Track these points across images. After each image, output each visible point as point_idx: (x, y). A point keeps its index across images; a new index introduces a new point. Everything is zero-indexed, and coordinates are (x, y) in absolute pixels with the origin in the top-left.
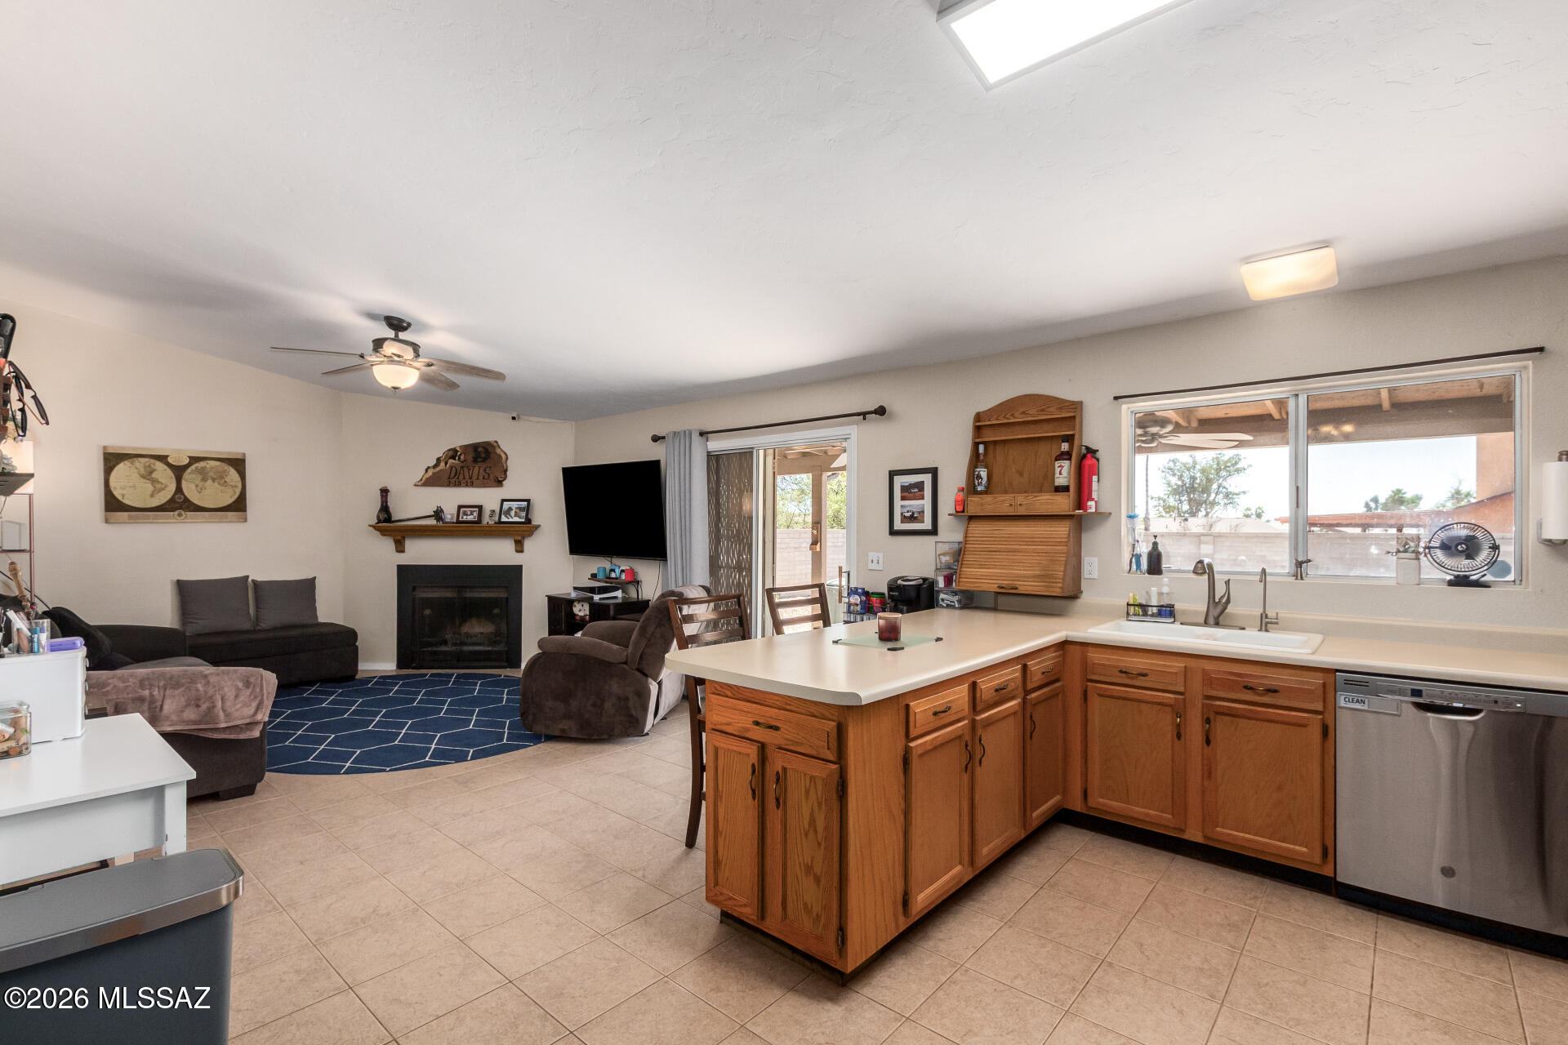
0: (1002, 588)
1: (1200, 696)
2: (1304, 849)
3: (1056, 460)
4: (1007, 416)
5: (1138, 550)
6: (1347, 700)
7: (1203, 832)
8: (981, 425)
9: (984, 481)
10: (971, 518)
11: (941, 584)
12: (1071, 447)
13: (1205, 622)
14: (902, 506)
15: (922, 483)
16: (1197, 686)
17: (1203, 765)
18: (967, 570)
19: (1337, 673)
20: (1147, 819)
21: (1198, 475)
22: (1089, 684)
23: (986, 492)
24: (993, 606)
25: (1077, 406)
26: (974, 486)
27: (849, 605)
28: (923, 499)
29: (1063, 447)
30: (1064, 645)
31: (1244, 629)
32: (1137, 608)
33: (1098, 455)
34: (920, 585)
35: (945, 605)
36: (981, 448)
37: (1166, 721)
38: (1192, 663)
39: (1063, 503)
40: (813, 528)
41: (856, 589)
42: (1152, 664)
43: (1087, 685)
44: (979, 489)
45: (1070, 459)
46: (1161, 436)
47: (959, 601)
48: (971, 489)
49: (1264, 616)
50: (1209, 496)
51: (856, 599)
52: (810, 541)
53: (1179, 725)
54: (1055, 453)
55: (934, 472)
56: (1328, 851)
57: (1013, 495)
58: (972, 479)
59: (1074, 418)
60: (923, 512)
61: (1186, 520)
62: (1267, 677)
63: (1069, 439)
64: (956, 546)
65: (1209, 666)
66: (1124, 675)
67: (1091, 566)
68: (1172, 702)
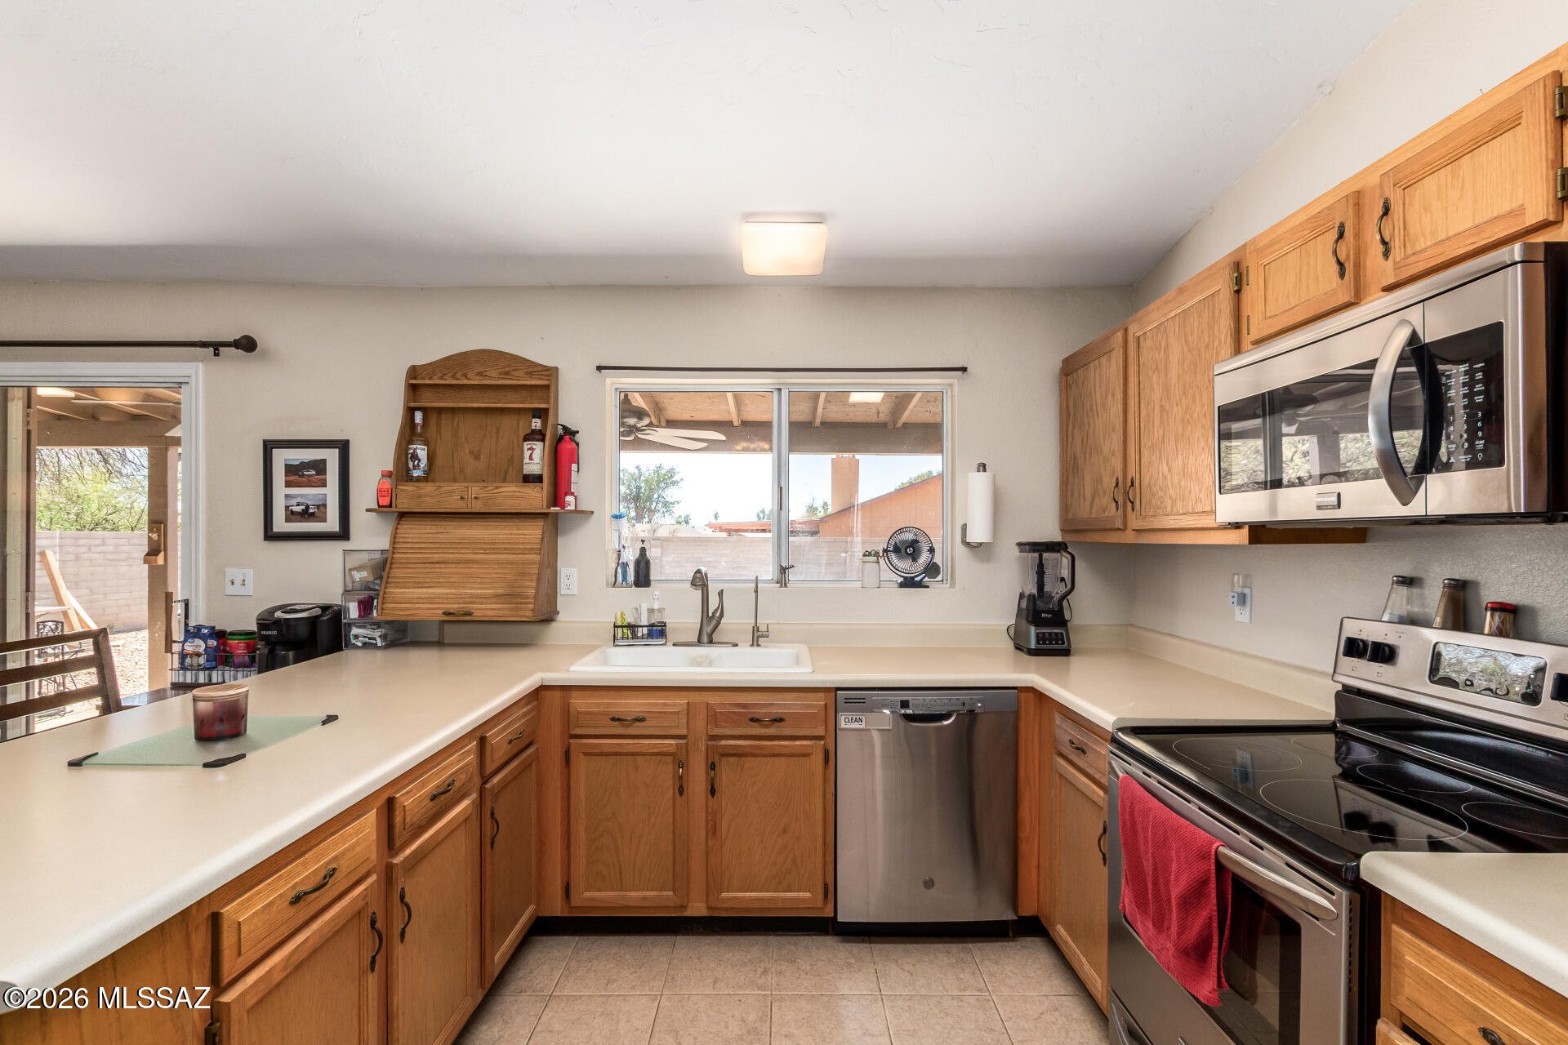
0: (450, 614)
1: (704, 738)
2: (808, 894)
3: (525, 439)
4: (457, 376)
5: (624, 559)
6: (847, 720)
7: (707, 902)
8: (417, 383)
9: (423, 463)
10: (403, 515)
11: (354, 612)
12: (545, 424)
13: (699, 641)
14: (287, 496)
15: (324, 461)
16: (700, 725)
17: (707, 822)
18: (396, 592)
19: (838, 692)
20: (645, 904)
21: (643, 485)
22: (572, 741)
23: (428, 477)
24: (436, 639)
25: (551, 373)
26: (408, 470)
27: (183, 656)
28: (324, 485)
29: (533, 424)
30: (540, 693)
31: (737, 645)
32: (625, 631)
33: (578, 437)
34: (316, 617)
35: (360, 644)
36: (419, 417)
37: (665, 775)
38: (696, 698)
39: (535, 498)
40: (151, 530)
41: (199, 628)
42: (650, 704)
43: (569, 744)
44: (416, 473)
45: (543, 440)
46: (638, 430)
47: (384, 637)
48: (401, 473)
49: (756, 629)
50: (651, 504)
51: (200, 645)
52: (146, 549)
53: (681, 778)
54: (522, 433)
55: (343, 447)
56: (830, 890)
57: (466, 484)
58: (404, 460)
59: (547, 387)
60: (325, 505)
61: (634, 525)
62: (772, 704)
63: (542, 414)
64: (378, 556)
65: (713, 699)
66: (617, 723)
67: (570, 579)
68: (672, 749)
